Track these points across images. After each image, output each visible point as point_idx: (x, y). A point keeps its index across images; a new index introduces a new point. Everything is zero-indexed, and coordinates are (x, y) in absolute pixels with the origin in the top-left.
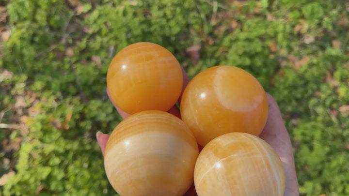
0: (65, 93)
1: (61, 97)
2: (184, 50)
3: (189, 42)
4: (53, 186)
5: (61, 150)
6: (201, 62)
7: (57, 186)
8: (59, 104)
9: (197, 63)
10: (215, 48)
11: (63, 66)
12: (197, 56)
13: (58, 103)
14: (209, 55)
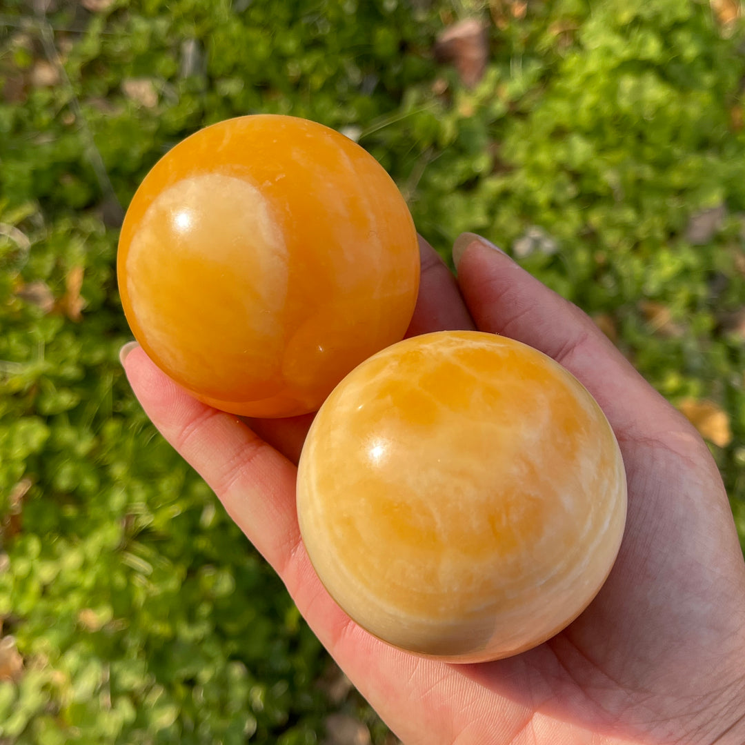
0: (51, 205)
1: (40, 219)
2: (432, 41)
3: (443, 13)
4: (64, 478)
5: (71, 371)
6: (493, 73)
7: (76, 476)
8: (36, 240)
9: (481, 76)
10: (533, 27)
11: (31, 118)
12: (475, 53)
13: (30, 237)
14: (517, 47)
